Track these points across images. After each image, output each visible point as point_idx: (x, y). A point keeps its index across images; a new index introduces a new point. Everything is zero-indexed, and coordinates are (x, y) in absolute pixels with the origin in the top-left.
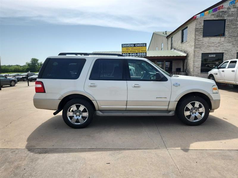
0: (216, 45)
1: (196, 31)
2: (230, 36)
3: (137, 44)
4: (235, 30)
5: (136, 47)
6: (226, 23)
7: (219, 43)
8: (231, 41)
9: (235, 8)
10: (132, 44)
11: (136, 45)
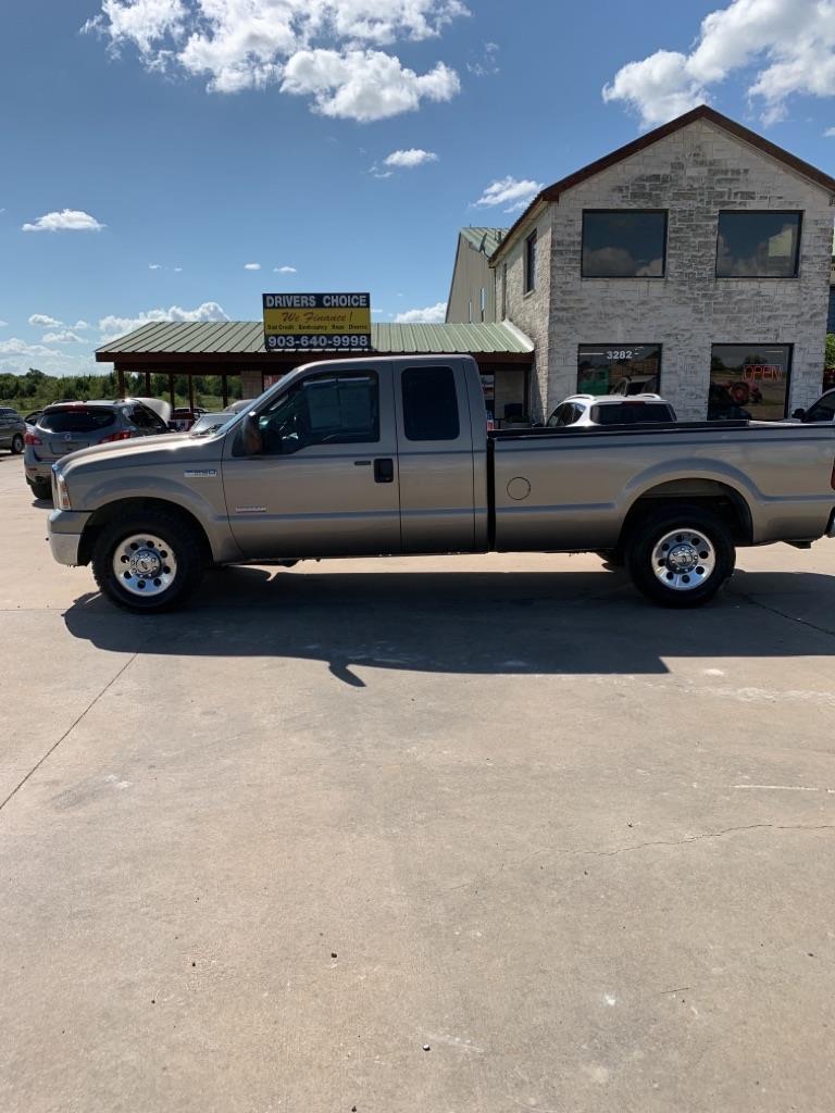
0: (633, 314)
1: (553, 253)
2: (685, 279)
3: (330, 295)
4: (703, 256)
5: (323, 306)
6: (670, 222)
7: (643, 303)
8: (690, 296)
9: (702, 163)
10: (308, 295)
11: (327, 301)
